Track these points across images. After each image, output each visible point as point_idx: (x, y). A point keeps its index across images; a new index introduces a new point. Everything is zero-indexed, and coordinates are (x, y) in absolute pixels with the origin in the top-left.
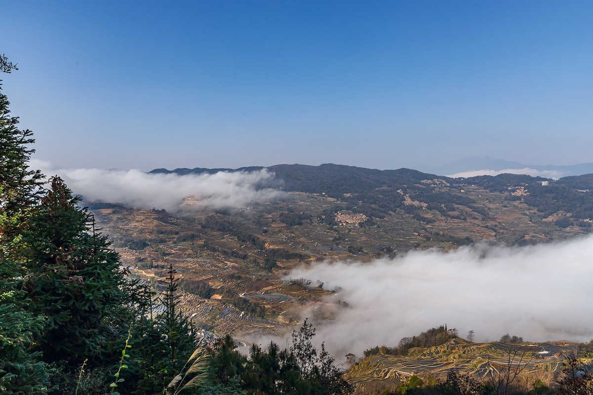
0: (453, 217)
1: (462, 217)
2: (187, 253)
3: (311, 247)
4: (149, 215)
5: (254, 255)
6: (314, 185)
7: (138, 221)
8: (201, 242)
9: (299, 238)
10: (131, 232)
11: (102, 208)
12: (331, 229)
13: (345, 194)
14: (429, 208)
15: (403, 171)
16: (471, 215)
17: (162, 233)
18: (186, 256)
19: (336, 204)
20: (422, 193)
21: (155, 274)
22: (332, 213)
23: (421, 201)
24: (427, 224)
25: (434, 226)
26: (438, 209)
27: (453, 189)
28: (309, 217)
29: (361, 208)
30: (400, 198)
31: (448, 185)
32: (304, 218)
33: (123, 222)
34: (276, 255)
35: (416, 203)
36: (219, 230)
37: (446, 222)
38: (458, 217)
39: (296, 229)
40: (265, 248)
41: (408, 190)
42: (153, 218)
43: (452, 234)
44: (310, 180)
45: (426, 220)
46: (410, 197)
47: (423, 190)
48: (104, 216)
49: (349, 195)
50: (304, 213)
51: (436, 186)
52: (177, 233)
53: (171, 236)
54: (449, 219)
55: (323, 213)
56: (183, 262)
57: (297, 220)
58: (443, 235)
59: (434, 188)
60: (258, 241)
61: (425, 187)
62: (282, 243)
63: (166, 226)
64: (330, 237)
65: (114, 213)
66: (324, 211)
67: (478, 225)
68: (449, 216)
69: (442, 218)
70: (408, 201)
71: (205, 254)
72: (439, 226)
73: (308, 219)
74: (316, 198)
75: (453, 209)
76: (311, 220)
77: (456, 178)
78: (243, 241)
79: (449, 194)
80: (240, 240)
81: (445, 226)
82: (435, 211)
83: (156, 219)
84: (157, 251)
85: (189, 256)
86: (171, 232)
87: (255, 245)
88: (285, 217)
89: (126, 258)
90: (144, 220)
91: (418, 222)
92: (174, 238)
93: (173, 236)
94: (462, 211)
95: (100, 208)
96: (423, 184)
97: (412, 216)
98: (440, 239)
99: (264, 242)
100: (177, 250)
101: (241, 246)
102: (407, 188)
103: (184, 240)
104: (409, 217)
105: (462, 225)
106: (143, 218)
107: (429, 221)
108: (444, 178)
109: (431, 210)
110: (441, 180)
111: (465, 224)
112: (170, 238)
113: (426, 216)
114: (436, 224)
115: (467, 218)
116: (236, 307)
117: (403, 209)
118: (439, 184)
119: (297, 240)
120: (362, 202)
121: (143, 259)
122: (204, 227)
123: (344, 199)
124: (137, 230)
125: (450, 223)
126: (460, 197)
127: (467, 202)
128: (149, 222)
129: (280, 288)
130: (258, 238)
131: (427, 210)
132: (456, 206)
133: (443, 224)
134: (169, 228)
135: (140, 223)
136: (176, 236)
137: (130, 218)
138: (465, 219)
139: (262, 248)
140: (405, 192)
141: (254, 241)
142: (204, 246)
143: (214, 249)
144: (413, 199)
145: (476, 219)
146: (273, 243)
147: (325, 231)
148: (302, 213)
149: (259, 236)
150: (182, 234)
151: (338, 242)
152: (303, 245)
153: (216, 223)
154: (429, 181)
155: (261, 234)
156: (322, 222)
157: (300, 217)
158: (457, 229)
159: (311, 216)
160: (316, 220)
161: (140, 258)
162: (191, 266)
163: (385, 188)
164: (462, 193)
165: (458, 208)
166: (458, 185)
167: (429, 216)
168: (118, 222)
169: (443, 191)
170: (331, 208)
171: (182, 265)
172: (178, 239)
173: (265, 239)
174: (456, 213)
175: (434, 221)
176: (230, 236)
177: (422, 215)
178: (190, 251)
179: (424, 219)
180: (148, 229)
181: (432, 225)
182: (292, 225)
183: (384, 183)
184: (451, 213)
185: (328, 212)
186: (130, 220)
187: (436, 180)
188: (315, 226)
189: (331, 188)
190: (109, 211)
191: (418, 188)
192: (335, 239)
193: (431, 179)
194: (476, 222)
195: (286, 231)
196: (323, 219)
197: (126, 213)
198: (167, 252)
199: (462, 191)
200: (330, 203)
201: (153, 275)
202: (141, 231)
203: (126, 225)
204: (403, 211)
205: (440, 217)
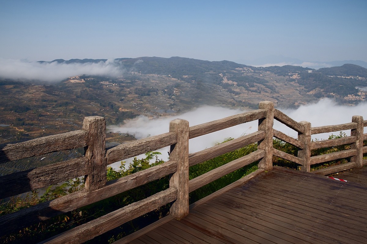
0: (253, 91)
1: (258, 91)
2: (59, 114)
3: (152, 111)
4: (39, 89)
5: (109, 116)
6: (164, 70)
7: (30, 93)
8: (72, 107)
9: (145, 104)
10: (23, 101)
11: (7, 85)
12: (170, 98)
13: (184, 76)
14: (238, 85)
15: (225, 62)
16: (264, 90)
17: (45, 101)
18: (57, 117)
19: (177, 82)
20: (235, 76)
21: (24, 130)
22: (172, 88)
23: (233, 81)
24: (236, 95)
25: (240, 96)
26: (243, 86)
27: (256, 74)
28: (156, 91)
29: (193, 85)
30: (220, 79)
31: (253, 71)
32: (152, 91)
33: (20, 93)
34: (124, 115)
35: (230, 82)
36: (88, 99)
37: (248, 94)
38: (255, 91)
39: (145, 99)
40: (119, 111)
41: (226, 74)
42: (41, 91)
43: (249, 102)
44: (162, 67)
45: (235, 93)
46: (227, 78)
47: (236, 74)
48: (7, 89)
49: (186, 76)
50: (152, 88)
51: (245, 71)
52: (56, 101)
53: (51, 103)
54: (250, 92)
55: (166, 88)
56: (53, 121)
57: (146, 93)
58: (244, 103)
59: (243, 73)
60: (115, 106)
61: (237, 72)
62: (131, 108)
63: (49, 96)
64: (167, 103)
65: (14, 87)
66: (167, 87)
67: (268, 96)
68: (250, 90)
69: (245, 92)
70: (225, 81)
71: (72, 115)
72: (243, 96)
73: (155, 92)
74: (164, 78)
75: (253, 86)
76: (157, 92)
77: (258, 67)
78: (104, 106)
79: (252, 77)
80: (101, 106)
81: (247, 97)
82: (242, 87)
83: (43, 92)
84: (35, 114)
85: (60, 116)
86: (52, 101)
87: (113, 109)
88: (139, 90)
89: (9, 118)
90: (34, 92)
91: (230, 94)
92: (54, 104)
93: (53, 103)
94: (259, 88)
95: (5, 85)
96: (237, 70)
97: (227, 90)
98: (242, 105)
99: (119, 107)
100: (52, 113)
101: (100, 110)
102: (226, 72)
103: (60, 106)
104: (224, 91)
105: (258, 96)
106: (34, 91)
107: (237, 94)
108: (251, 67)
109: (239, 86)
110: (248, 68)
111: (260, 95)
112: (51, 105)
113: (235, 90)
114: (241, 95)
115: (261, 92)
116: (79, 152)
117: (221, 86)
118: (247, 70)
119: (144, 105)
120: (195, 81)
121: (22, 119)
122: (78, 97)
123: (182, 79)
124: (28, 99)
125: (250, 94)
126: (259, 79)
127: (262, 82)
128: (38, 94)
129: (118, 138)
130: (116, 104)
131: (237, 86)
132: (255, 84)
133: (246, 95)
134: (51, 97)
135: (31, 95)
136: (55, 103)
137: (25, 91)
138: (260, 93)
139: (117, 111)
140: (224, 75)
141: (112, 106)
142: (73, 110)
143: (80, 111)
144: (228, 79)
145: (267, 92)
146: (125, 108)
147: (165, 100)
148: (151, 88)
149: (116, 103)
150: (59, 102)
151: (173, 107)
152: (147, 109)
153: (87, 95)
154: (241, 69)
155: (118, 102)
156: (164, 94)
157: (150, 91)
158: (254, 98)
159: (158, 90)
160: (160, 93)
161: (20, 118)
162: (58, 124)
163: (211, 72)
164: (261, 76)
165: (256, 86)
166: (258, 71)
167: (237, 90)
168: (16, 94)
169: (249, 75)
170: (173, 85)
171: (51, 123)
172: (56, 105)
173: (120, 105)
174: (254, 89)
175: (240, 93)
176: (95, 103)
177: (233, 90)
178: (61, 113)
179: (234, 92)
180: (36, 98)
181: (239, 96)
182: (142, 96)
183: (211, 69)
184: (251, 89)
185: (170, 87)
186: (25, 92)
187: (245, 68)
188: (159, 96)
189: (175, 72)
190: (12, 86)
191: (233, 73)
192: (171, 105)
193: (242, 67)
194: (267, 94)
195: (137, 99)
196: (165, 92)
197: (23, 88)
198: (44, 114)
199: (261, 75)
200: (173, 81)
201: (23, 130)
202: (31, 100)
203: (21, 96)
204: (221, 87)
205: (244, 91)
